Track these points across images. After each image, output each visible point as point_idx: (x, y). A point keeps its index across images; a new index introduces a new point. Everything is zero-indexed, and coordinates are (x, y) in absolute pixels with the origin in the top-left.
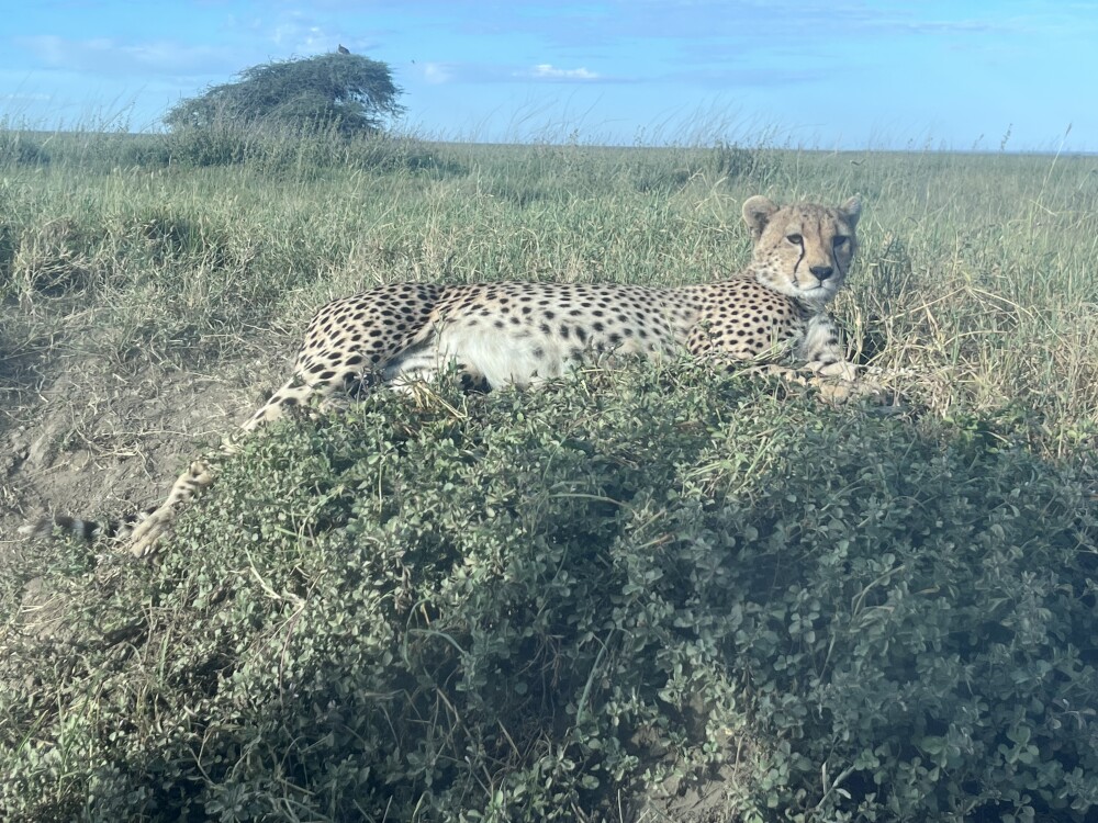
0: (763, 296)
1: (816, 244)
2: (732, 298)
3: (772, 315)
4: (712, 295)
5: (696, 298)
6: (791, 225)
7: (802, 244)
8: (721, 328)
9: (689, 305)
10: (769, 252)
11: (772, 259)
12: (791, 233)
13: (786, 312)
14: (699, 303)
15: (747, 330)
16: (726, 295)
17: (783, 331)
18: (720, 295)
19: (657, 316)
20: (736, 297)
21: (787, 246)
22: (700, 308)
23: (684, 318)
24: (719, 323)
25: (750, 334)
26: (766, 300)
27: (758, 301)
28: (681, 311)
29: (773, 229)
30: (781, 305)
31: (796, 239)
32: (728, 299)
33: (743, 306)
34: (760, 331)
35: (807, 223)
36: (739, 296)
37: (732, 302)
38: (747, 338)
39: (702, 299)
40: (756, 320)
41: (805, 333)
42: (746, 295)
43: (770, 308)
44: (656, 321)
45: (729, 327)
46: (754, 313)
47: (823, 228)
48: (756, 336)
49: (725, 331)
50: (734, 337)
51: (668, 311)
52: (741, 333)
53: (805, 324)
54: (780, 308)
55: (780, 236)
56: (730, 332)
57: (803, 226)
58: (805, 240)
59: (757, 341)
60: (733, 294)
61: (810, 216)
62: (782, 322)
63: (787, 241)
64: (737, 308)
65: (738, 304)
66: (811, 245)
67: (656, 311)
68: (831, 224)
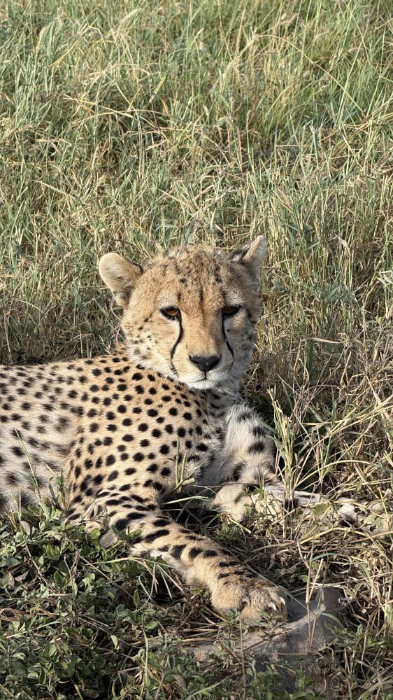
0: (162, 392)
1: (197, 321)
2: (122, 395)
3: (178, 422)
4: (94, 388)
5: (73, 394)
6: (164, 293)
7: (180, 321)
8: (113, 450)
9: (64, 406)
10: (138, 326)
11: (144, 335)
12: (166, 304)
13: (194, 415)
14: (77, 402)
15: (146, 451)
16: (113, 389)
17: (194, 444)
18: (105, 388)
19: (17, 425)
20: (127, 392)
21: (161, 322)
22: (79, 411)
23: (58, 429)
24: (108, 441)
25: (152, 456)
26: (166, 399)
27: (157, 399)
28: (54, 416)
29: (140, 297)
30: (187, 404)
31: (171, 313)
32: (116, 397)
33: (137, 411)
34: (164, 450)
35: (185, 292)
36: (131, 391)
37: (122, 401)
38: (147, 463)
39: (80, 395)
40: (156, 434)
41: (222, 438)
42: (140, 390)
43: (173, 412)
44: (16, 434)
45: (121, 448)
46: (152, 423)
47: (207, 300)
48: (160, 459)
49: (118, 455)
50: (130, 463)
51: (32, 417)
52: (139, 457)
53: (220, 424)
54: (187, 410)
55: (150, 308)
56: (125, 457)
57: (179, 296)
58: (184, 315)
59: (161, 467)
60: (122, 388)
61: (190, 280)
62: (191, 432)
63: (161, 315)
64: (129, 414)
65: (130, 406)
66: (192, 323)
67: (16, 418)
68: (217, 293)
